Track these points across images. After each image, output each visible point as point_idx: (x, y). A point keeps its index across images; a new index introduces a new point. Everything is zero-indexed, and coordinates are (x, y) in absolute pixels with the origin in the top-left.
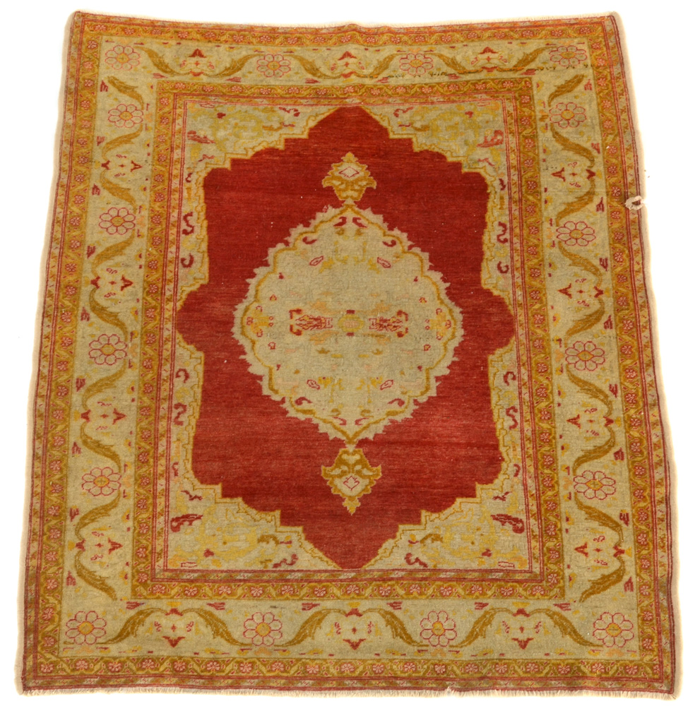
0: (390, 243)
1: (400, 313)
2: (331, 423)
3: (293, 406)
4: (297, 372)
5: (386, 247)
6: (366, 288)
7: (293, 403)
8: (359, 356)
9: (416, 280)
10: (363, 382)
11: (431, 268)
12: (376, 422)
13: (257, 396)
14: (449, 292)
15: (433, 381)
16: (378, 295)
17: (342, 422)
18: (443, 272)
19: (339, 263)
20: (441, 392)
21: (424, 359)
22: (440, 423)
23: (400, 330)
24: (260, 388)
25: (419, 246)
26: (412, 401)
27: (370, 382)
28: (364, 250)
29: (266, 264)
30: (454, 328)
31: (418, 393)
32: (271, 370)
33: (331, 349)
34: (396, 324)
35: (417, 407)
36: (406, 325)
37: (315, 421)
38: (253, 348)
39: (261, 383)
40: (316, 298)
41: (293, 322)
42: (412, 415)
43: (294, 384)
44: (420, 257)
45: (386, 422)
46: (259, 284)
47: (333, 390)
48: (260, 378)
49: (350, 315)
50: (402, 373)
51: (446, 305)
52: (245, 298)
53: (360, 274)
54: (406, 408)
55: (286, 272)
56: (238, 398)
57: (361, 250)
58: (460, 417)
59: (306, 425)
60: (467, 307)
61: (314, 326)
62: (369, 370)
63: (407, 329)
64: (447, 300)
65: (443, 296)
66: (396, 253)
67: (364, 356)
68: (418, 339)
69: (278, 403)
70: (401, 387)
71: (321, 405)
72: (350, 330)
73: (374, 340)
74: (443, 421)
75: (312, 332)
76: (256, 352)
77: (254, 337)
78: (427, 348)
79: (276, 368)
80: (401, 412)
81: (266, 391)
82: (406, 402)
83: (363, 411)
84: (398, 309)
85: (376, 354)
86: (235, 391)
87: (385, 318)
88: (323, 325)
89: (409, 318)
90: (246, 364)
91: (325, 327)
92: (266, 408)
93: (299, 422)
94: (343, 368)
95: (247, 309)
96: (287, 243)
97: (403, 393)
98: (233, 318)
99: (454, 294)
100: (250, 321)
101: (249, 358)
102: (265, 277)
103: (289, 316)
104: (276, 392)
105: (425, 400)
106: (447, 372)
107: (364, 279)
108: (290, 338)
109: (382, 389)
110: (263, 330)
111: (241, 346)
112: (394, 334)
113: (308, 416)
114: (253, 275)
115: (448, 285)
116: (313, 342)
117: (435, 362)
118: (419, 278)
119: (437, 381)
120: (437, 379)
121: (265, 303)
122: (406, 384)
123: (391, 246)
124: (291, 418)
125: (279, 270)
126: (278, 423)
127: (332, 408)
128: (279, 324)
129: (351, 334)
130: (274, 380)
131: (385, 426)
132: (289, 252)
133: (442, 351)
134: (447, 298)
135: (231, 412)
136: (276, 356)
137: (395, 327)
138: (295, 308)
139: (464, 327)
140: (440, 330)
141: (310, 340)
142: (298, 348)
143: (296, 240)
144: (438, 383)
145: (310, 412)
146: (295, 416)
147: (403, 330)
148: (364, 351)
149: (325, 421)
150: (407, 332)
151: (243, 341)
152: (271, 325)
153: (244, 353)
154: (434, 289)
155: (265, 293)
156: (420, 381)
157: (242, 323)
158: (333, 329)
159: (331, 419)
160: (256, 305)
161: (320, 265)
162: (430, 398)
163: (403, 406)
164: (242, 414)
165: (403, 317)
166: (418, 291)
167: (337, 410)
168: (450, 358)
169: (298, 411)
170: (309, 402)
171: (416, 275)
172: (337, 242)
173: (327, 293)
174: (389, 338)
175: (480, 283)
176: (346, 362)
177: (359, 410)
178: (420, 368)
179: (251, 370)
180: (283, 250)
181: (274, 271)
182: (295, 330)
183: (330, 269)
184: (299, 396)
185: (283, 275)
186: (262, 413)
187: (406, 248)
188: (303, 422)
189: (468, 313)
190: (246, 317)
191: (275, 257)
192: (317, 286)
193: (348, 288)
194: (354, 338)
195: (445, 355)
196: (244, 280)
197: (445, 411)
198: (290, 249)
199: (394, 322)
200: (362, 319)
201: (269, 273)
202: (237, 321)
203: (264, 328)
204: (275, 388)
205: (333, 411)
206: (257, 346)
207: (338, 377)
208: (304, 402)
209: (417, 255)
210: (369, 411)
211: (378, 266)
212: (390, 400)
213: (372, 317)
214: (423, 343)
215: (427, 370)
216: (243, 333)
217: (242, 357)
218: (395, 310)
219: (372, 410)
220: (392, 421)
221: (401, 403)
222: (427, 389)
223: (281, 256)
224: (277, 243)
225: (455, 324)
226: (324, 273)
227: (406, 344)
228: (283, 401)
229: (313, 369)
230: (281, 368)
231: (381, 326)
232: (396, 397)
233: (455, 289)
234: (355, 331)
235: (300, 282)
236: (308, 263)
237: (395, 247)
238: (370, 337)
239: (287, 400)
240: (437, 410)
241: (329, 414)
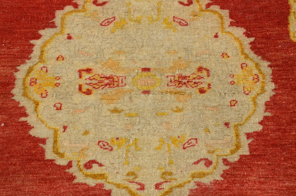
0: (186, 2)
1: (200, 69)
2: (126, 188)
3: (81, 170)
4: (86, 133)
5: (182, 6)
6: (162, 46)
7: (82, 167)
8: (157, 114)
9: (216, 36)
10: (162, 141)
11: (232, 24)
12: (180, 186)
13: (39, 160)
14: (254, 47)
15: (243, 138)
16: (176, 52)
17: (139, 187)
18: (246, 28)
19: (132, 23)
20: (255, 150)
21: (231, 116)
22: (257, 185)
23: (201, 86)
24: (43, 151)
25: (218, 5)
26: (221, 161)
27: (170, 142)
28: (159, 10)
29: (53, 26)
30: (263, 82)
31: (228, 151)
32: (56, 131)
33: (124, 108)
34: (197, 81)
35: (228, 168)
36: (208, 80)
37: (107, 187)
38: (36, 110)
39: (44, 146)
40: (107, 57)
41: (82, 81)
42: (222, 176)
43: (83, 146)
44: (220, 15)
45: (192, 186)
46: (45, 45)
47: (128, 151)
48: (44, 141)
49: (146, 73)
50: (207, 130)
51: (251, 60)
52: (29, 59)
53: (155, 32)
54: (215, 168)
55: (75, 32)
56: (15, 165)
57: (156, 11)
58: (282, 178)
59: (96, 192)
60: (275, 60)
61: (106, 85)
62: (168, 129)
63: (209, 85)
64: (252, 55)
65: (248, 50)
66: (193, 12)
67: (163, 114)
68: (223, 94)
69: (64, 167)
70: (207, 145)
71: (115, 168)
72: (145, 88)
73: (173, 97)
74: (260, 182)
75: (104, 91)
76: (39, 114)
77: (37, 97)
78: (233, 103)
79: (62, 130)
80: (208, 174)
81: (49, 155)
82: (214, 162)
83: (164, 174)
84: (198, 65)
85: (176, 111)
86: (12, 157)
87: (184, 75)
88: (116, 84)
89: (211, 74)
90: (27, 127)
91: (117, 86)
92: (49, 174)
93: (88, 189)
94: (139, 127)
95: (30, 70)
96: (76, 6)
97: (209, 152)
98: (15, 79)
99: (260, 48)
100: (34, 82)
101: (31, 120)
102: (51, 38)
103: (78, 76)
104: (62, 155)
105: (236, 159)
106: (260, 128)
107: (160, 38)
108: (79, 98)
109: (184, 148)
110: (48, 90)
111: (23, 107)
112: (196, 90)
113: (99, 181)
114: (38, 37)
115: (252, 39)
116: (104, 101)
117: (244, 118)
118: (220, 34)
119: (248, 138)
120: (249, 136)
121: (51, 64)
122: (212, 142)
123: (188, 5)
124: (79, 184)
125: (67, 31)
126: (62, 191)
127: (127, 171)
128: (67, 84)
129: (147, 92)
130: (59, 143)
131: (191, 190)
132: (79, 14)
133: (252, 106)
134: (252, 52)
135: (5, 181)
136: (62, 117)
137: (195, 83)
138: (85, 67)
139: (274, 80)
140: (247, 85)
141: (102, 99)
142: (87, 108)
143: (86, 2)
144: (250, 141)
145: (102, 176)
146: (84, 182)
147: (205, 86)
148: (162, 109)
149: (118, 186)
150: (209, 88)
151: (24, 102)
152: (57, 85)
153: (26, 115)
154: (237, 44)
155: (51, 53)
156: (229, 138)
157: (24, 84)
158: (127, 87)
159: (127, 184)
160: (41, 65)
161: (112, 25)
162: (242, 157)
163: (211, 167)
164: (19, 183)
165: (205, 73)
166: (218, 46)
167: (133, 174)
168: (261, 113)
169: (87, 176)
170: (101, 165)
171: (216, 31)
172: (130, 3)
173: (120, 52)
174: (190, 94)
175: (289, 36)
176: (143, 121)
177: (159, 172)
178: (227, 124)
179: (32, 133)
180: (72, 12)
181: (61, 32)
182: (84, 88)
183: (122, 28)
184: (88, 159)
185: (72, 35)
186: (44, 180)
187: (204, 7)
188: (93, 189)
189: (277, 66)
190: (29, 78)
191: (62, 19)
192: (108, 45)
193: (142, 46)
194: (151, 95)
195: (255, 110)
196: (28, 41)
197: (262, 172)
198: (79, 11)
199: (194, 79)
200: (158, 77)
201: (56, 34)
202: (19, 83)
203: (50, 90)
204: (61, 151)
205: (128, 175)
206: (41, 107)
207: (133, 137)
208: (95, 166)
209: (215, 12)
210: (171, 174)
211: (174, 24)
212: (196, 160)
213: (170, 74)
214: (229, 99)
215: (236, 126)
216: (25, 95)
217: (23, 119)
218: (194, 67)
219: (174, 172)
220: (198, 184)
221: (208, 163)
222: (238, 147)
223: (69, 18)
224: (65, 5)
225: (264, 78)
226: (116, 33)
227: (209, 100)
228: (70, 165)
229: (105, 129)
230: (68, 130)
231: (180, 82)
232: (202, 157)
233: (259, 43)
234: (151, 89)
235: (90, 42)
236: (98, 24)
237: (191, 6)
238: (168, 94)
239: (74, 164)
240: (252, 170)
241: (124, 177)
